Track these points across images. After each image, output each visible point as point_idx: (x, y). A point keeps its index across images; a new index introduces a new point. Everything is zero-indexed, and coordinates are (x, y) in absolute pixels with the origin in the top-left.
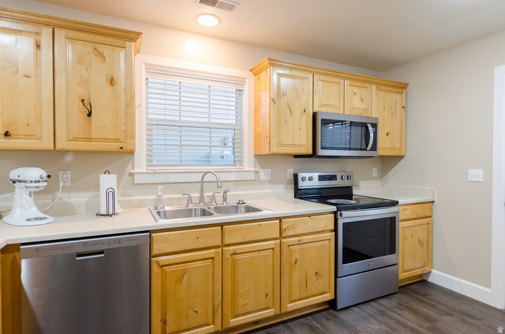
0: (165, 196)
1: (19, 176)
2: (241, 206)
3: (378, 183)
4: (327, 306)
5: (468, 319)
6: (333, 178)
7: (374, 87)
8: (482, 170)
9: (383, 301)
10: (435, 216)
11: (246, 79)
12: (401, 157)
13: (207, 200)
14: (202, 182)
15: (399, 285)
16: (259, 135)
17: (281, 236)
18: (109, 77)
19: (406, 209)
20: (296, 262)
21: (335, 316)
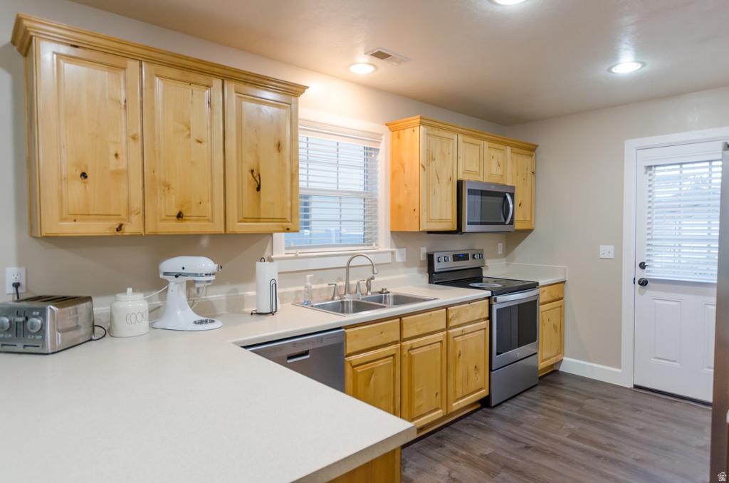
0: (314, 287)
1: (183, 268)
2: (385, 296)
3: (502, 262)
4: (479, 406)
5: (608, 399)
6: (465, 257)
7: (509, 149)
8: (613, 246)
9: (529, 394)
10: (567, 298)
11: (382, 135)
12: (530, 231)
13: (353, 289)
14: (348, 267)
15: (540, 375)
16: (400, 207)
17: (447, 328)
18: (277, 142)
19: (544, 291)
20: (460, 355)
21: (491, 413)
